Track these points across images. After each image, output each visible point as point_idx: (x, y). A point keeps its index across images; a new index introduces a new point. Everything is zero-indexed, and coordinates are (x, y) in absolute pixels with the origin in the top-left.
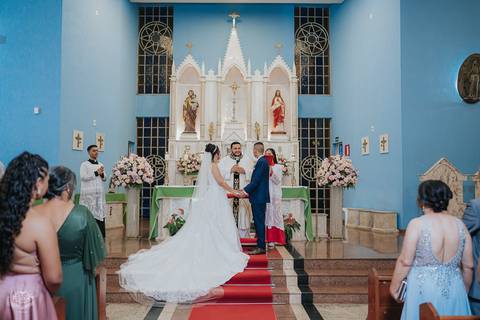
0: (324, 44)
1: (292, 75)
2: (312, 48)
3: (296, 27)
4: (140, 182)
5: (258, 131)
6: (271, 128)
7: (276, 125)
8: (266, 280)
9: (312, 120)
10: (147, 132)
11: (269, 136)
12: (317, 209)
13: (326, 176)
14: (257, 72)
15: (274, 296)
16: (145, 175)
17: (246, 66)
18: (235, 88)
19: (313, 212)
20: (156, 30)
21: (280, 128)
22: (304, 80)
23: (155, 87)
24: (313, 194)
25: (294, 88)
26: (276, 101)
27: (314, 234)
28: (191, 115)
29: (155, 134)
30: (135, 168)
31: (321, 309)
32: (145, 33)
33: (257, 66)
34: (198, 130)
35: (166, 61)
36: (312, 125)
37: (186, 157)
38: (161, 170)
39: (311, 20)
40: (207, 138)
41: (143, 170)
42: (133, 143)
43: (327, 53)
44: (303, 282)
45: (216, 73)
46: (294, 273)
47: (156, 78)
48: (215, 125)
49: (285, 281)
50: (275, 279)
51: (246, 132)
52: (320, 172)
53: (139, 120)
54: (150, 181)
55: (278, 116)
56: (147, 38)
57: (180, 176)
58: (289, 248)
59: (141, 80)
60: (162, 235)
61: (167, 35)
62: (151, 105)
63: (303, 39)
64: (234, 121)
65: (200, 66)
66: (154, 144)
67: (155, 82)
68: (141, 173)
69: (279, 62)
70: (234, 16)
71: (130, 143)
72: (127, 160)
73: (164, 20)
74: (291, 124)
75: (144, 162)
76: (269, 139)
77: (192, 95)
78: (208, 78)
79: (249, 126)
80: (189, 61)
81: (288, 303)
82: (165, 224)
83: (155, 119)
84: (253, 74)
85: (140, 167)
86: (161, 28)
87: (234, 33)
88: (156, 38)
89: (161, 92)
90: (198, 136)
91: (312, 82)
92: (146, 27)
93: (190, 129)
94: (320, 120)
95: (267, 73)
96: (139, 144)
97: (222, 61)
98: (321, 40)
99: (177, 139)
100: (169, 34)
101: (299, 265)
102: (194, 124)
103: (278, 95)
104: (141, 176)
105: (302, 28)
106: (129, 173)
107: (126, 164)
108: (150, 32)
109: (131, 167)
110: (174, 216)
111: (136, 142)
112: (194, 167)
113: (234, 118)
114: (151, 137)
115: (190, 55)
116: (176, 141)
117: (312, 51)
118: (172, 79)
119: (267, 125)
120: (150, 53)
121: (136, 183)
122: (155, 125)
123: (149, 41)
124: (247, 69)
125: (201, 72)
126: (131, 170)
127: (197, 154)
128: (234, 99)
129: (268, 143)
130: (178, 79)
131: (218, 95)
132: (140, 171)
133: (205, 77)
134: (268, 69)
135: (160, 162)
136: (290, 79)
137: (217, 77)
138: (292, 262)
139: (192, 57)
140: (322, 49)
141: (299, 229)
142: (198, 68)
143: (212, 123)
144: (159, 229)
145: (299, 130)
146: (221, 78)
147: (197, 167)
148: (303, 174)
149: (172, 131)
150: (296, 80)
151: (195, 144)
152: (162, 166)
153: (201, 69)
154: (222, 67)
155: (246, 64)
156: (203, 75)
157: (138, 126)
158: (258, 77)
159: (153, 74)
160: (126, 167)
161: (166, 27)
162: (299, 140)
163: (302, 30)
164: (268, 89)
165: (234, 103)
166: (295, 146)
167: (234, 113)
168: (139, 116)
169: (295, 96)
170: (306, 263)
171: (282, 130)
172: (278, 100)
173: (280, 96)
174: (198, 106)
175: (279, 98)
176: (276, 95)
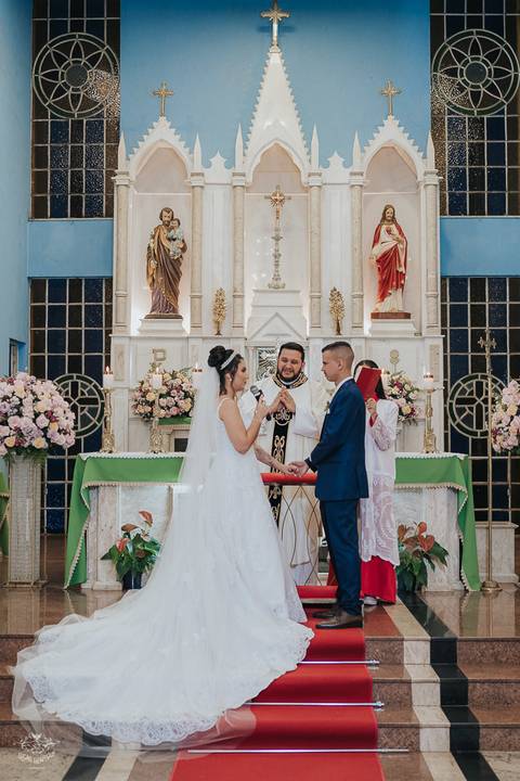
0: (508, 84)
1: (424, 164)
2: (475, 95)
3: (436, 41)
4: (40, 443)
5: (337, 310)
6: (371, 304)
7: (383, 295)
8: (361, 690)
9: (478, 283)
10: (57, 316)
11: (368, 324)
12: (490, 509)
13: (513, 428)
14: (336, 160)
15: (381, 731)
16: (54, 427)
17: (308, 145)
18: (278, 201)
19: (481, 517)
20: (77, 54)
21: (394, 302)
22: (457, 179)
23: (76, 202)
24: (479, 470)
25: (429, 199)
26: (384, 236)
27: (483, 575)
28: (167, 270)
29: (75, 311)
30: (28, 410)
31: (497, 763)
32: (48, 64)
33: (334, 144)
34: (184, 307)
35: (102, 132)
36: (478, 294)
37: (156, 382)
38: (92, 411)
39: (474, 23)
40: (208, 329)
41: (50, 415)
42: (21, 344)
43: (515, 107)
44: (454, 698)
45: (230, 163)
46: (429, 673)
47: (76, 176)
48: (228, 298)
49: (409, 694)
50: (384, 688)
51: (306, 314)
52: (496, 417)
53: (36, 285)
54: (66, 441)
55: (390, 272)
56: (54, 76)
57: (140, 428)
58: (419, 610)
59: (39, 181)
60: (97, 579)
61: (105, 66)
62: (65, 246)
63: (453, 73)
64: (276, 287)
65: (190, 145)
66: (75, 346)
67: (76, 188)
68: (43, 421)
69: (391, 132)
70: (276, 16)
71: (15, 344)
72: (7, 389)
73: (95, 28)
74: (423, 291)
75: (49, 393)
76: (366, 332)
77: (169, 221)
78: (211, 176)
79: (315, 298)
80: (163, 133)
81: (415, 749)
82: (103, 551)
83: (76, 282)
84: (324, 163)
85: (42, 406)
86: (89, 48)
87: (275, 59)
88: (78, 76)
89: (90, 214)
90: (186, 324)
91: (477, 182)
92: (50, 48)
93: (165, 308)
94: (498, 282)
95: (361, 161)
96: (37, 344)
97: (246, 139)
98: (498, 73)
99: (134, 332)
100: (111, 65)
101: (444, 654)
102: (176, 294)
103: (388, 217)
104: (45, 430)
105: (450, 43)
106: (14, 421)
107: (5, 398)
108: (61, 60)
109: (18, 407)
110: (126, 529)
111: (28, 340)
112: (176, 405)
113: (277, 278)
114: (67, 328)
115: (163, 119)
116: (130, 338)
117: (476, 103)
118: (118, 180)
119: (362, 297)
120: (62, 113)
121: (31, 446)
122: (75, 297)
123: (60, 83)
124: (309, 153)
125: (193, 160)
126: (20, 414)
127: (184, 371)
128: (277, 230)
129: (363, 341)
130: (134, 179)
131: (235, 219)
132: (42, 417)
133: (203, 175)
134: (363, 151)
135: (90, 392)
136: (420, 177)
137: (234, 174)
138: (427, 646)
139: (169, 124)
140: (501, 99)
141: (443, 561)
142: (183, 152)
143: (220, 293)
144: (90, 562)
145: (444, 308)
146: (244, 175)
147: (185, 405)
148: (454, 420)
149: (121, 314)
150: (435, 180)
151: (179, 344)
152: (95, 401)
153: (191, 152)
154: (245, 147)
155: (307, 138)
156: (198, 168)
157: (34, 299)
158: (337, 171)
159: (71, 167)
160: (6, 407)
161: (103, 46)
162: (444, 332)
163: (450, 48)
164: (364, 202)
165: (277, 239)
166: (432, 348)
167: (277, 265)
168: (36, 274)
169: (432, 221)
170: (461, 649)
171: (401, 309)
172: (389, 231)
173: (393, 220)
174: (184, 249)
175: (393, 226)
176: (384, 218)
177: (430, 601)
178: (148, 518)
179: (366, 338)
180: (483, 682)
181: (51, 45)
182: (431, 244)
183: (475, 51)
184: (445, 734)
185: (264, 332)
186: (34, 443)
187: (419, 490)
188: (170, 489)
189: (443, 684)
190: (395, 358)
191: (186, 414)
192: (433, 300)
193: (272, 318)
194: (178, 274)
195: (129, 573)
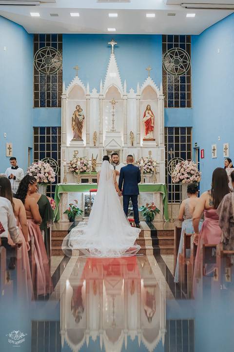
0: (186, 66)
1: (159, 92)
2: (177, 69)
3: (164, 51)
4: (46, 181)
5: (132, 138)
7: (147, 133)
9: (177, 129)
10: (43, 139)
11: (142, 142)
13: (178, 176)
14: (132, 90)
16: (50, 177)
17: (123, 86)
18: (113, 103)
20: (48, 53)
21: (150, 135)
22: (171, 96)
23: (49, 102)
25: (161, 103)
26: (147, 115)
27: (170, 217)
28: (78, 125)
29: (48, 138)
30: (42, 171)
32: (39, 57)
33: (131, 86)
34: (84, 137)
35: (57, 80)
36: (177, 133)
39: (176, 46)
40: (92, 145)
41: (49, 173)
42: (31, 148)
43: (189, 73)
44: (155, 243)
45: (98, 92)
46: (150, 238)
47: (48, 94)
48: (98, 134)
49: (144, 243)
51: (122, 139)
52: (174, 173)
53: (36, 129)
54: (53, 180)
56: (41, 61)
57: (70, 175)
59: (36, 95)
60: (62, 219)
61: (57, 58)
62: (45, 117)
63: (169, 61)
64: (113, 130)
65: (86, 85)
66: (48, 149)
67: (48, 97)
68: (47, 175)
69: (149, 82)
70: (113, 44)
71: (30, 149)
72: (36, 166)
73: (54, 45)
74: (159, 132)
75: (48, 167)
77: (79, 109)
78: (92, 95)
79: (125, 134)
80: (77, 81)
81: (145, 254)
82: (64, 211)
83: (48, 128)
84: (128, 92)
85: (46, 171)
86: (52, 52)
87: (113, 57)
88: (48, 61)
89: (53, 106)
90: (85, 142)
91: (177, 97)
92: (39, 52)
93: (78, 137)
94: (183, 129)
95: (140, 90)
96: (36, 149)
97: (103, 84)
98: (184, 62)
99: (68, 145)
101: (154, 234)
102: (81, 133)
103: (148, 108)
104: (47, 177)
105: (168, 52)
106: (38, 175)
107: (36, 168)
108: (43, 56)
109: (39, 171)
110: (70, 205)
111: (33, 147)
112: (82, 168)
113: (113, 128)
114: (46, 143)
115: (77, 77)
116: (67, 147)
117: (176, 71)
118: (63, 97)
119: (140, 134)
120: (44, 73)
121: (43, 182)
122: (48, 133)
123: (43, 63)
124: (123, 88)
125: (86, 90)
126: (40, 173)
127: (84, 157)
128: (113, 112)
129: (140, 148)
130: (68, 96)
131: (100, 109)
132: (46, 174)
133: (89, 95)
134: (140, 88)
135: (53, 164)
136: (158, 96)
137: (100, 95)
138: (150, 232)
139: (79, 78)
140: (185, 70)
141: (159, 213)
142: (84, 87)
143: (95, 132)
144: (60, 214)
145: (166, 137)
146: (103, 95)
147: (85, 168)
148: (169, 172)
149: (64, 139)
150: (163, 97)
151: (82, 149)
152: (55, 167)
153: (86, 87)
154: (103, 86)
155: (123, 83)
156: (88, 93)
157: (35, 134)
158: (132, 94)
159: (47, 90)
160: (36, 171)
161: (57, 51)
162: (166, 145)
163: (168, 54)
164: (141, 103)
165: (113, 115)
166: (162, 150)
167: (113, 124)
168: (35, 126)
169: (162, 111)
170: (158, 233)
171: (152, 138)
172: (149, 113)
173: (150, 109)
174: (84, 118)
175: (150, 112)
176: (147, 109)
177: (154, 224)
178: (77, 202)
179: (141, 147)
180: (162, 240)
181: (40, 51)
182: (162, 117)
183: (176, 55)
184: (152, 251)
185: (109, 145)
186: (44, 181)
187: (152, 194)
188: (83, 194)
189: (153, 240)
190: (150, 153)
191: (85, 171)
192: (162, 135)
193: (112, 141)
194: (82, 126)
195: (71, 217)
